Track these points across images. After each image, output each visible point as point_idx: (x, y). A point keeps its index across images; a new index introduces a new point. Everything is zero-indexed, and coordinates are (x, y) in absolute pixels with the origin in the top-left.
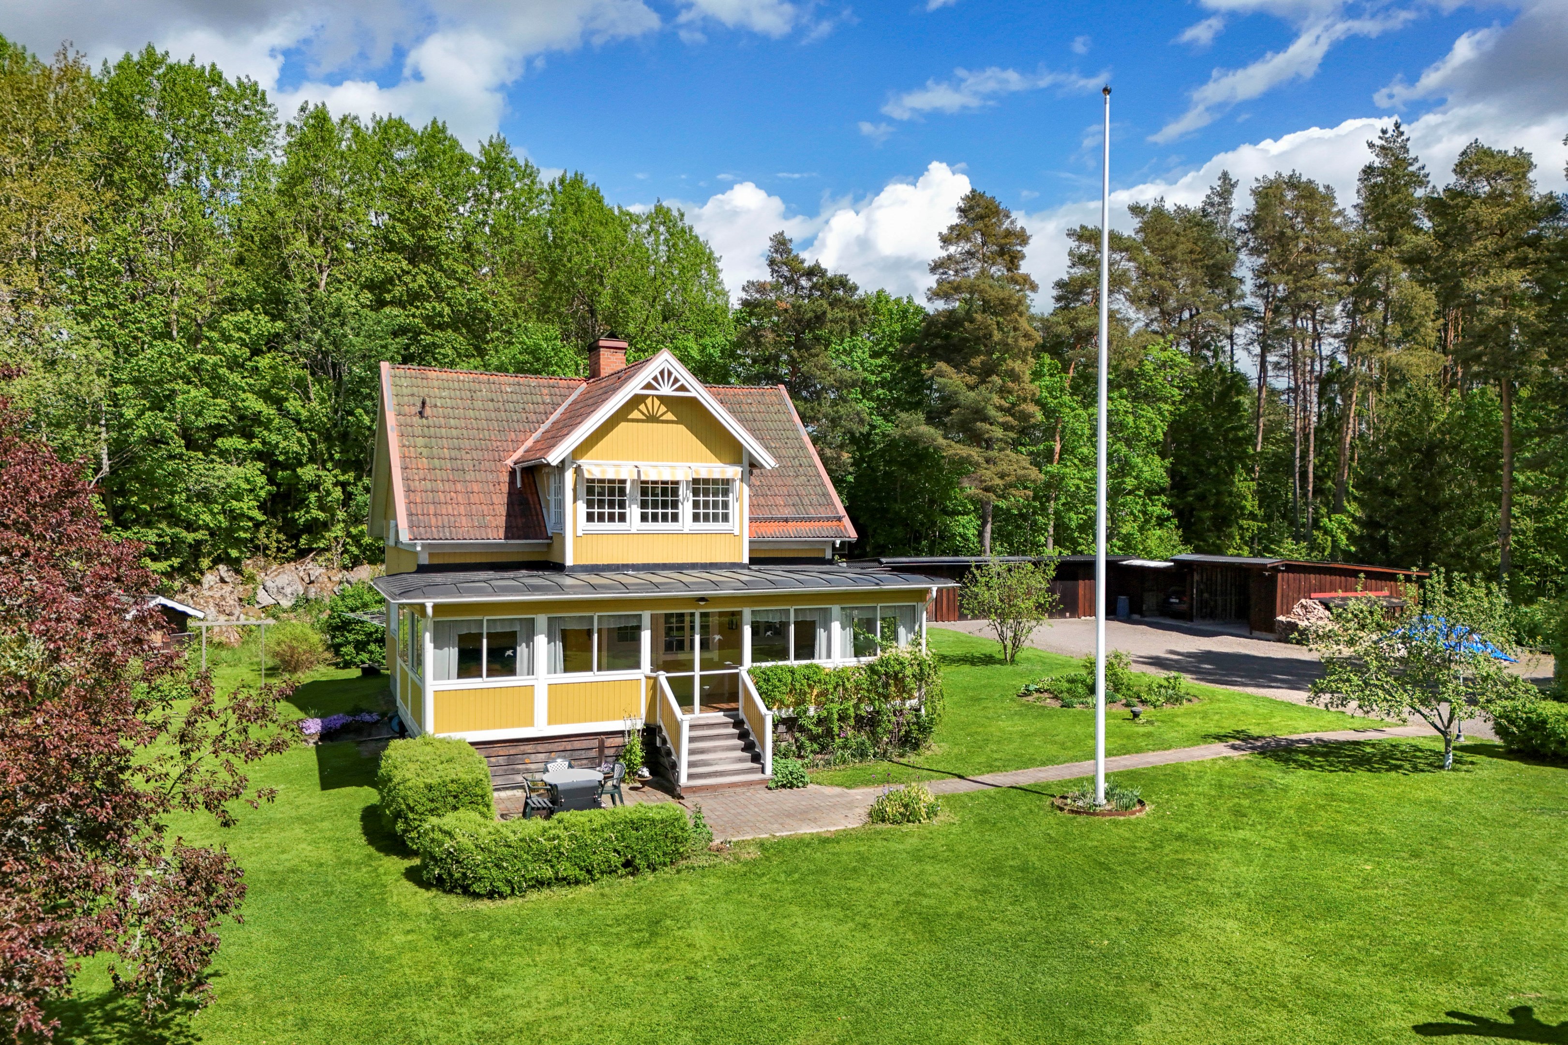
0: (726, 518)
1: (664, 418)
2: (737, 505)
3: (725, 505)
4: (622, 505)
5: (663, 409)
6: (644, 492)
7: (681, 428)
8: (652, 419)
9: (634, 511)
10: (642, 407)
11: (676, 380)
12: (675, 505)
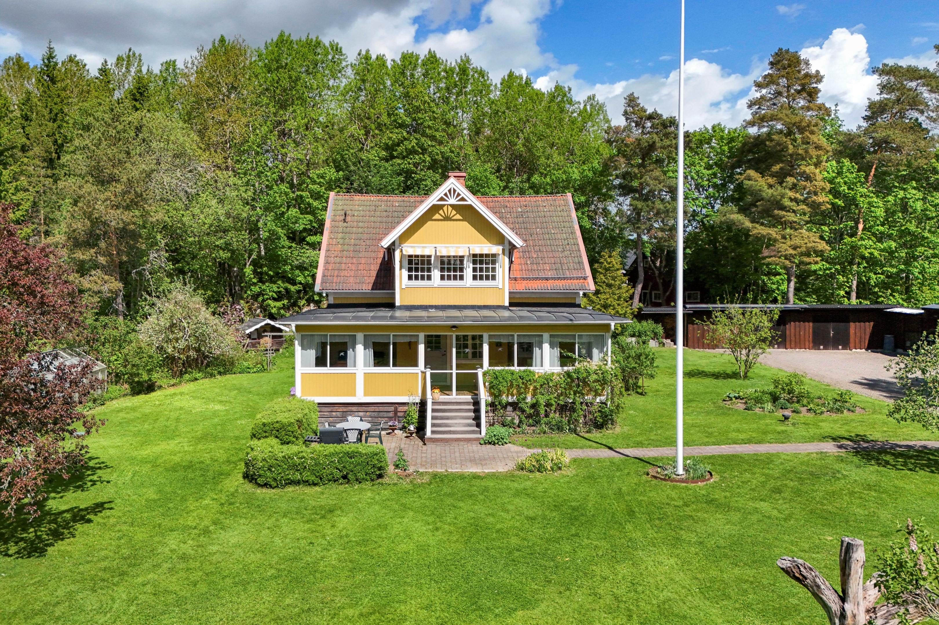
0: (494, 278)
1: (454, 218)
2: (501, 270)
3: (494, 269)
4: (429, 270)
5: (454, 212)
6: (442, 263)
7: (466, 224)
8: (447, 218)
9: (436, 274)
10: (441, 212)
11: (459, 195)
12: (461, 270)
